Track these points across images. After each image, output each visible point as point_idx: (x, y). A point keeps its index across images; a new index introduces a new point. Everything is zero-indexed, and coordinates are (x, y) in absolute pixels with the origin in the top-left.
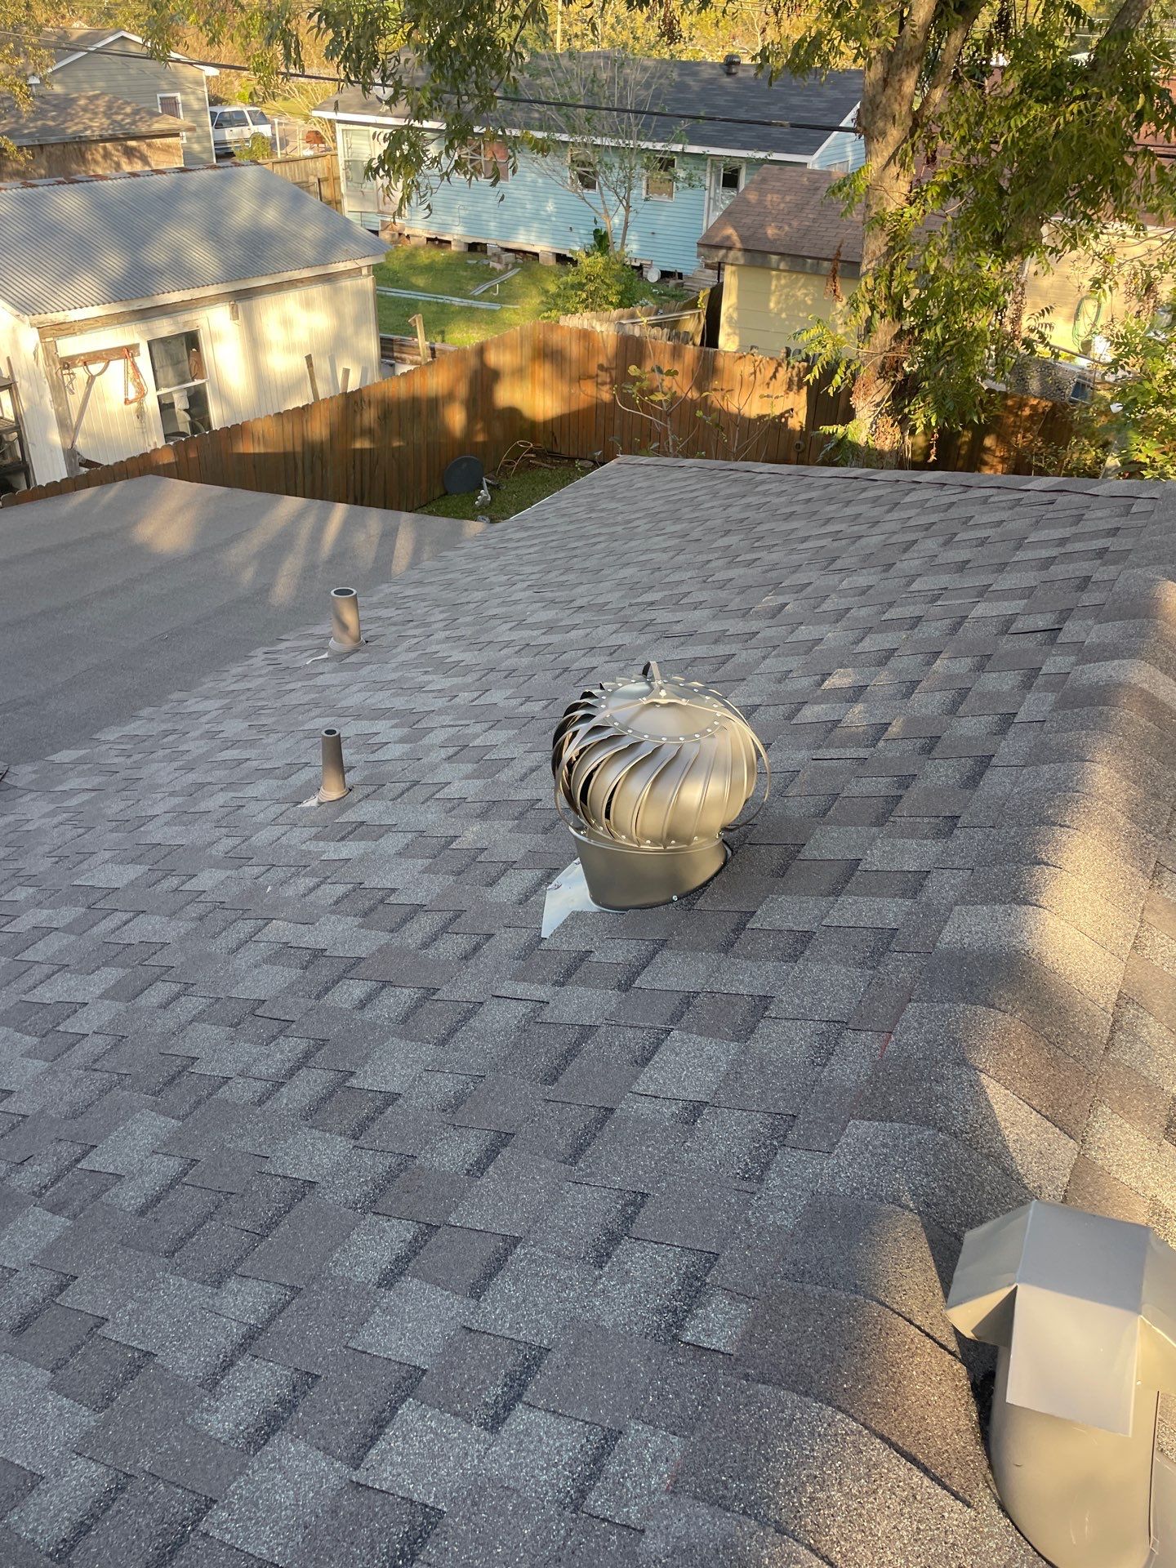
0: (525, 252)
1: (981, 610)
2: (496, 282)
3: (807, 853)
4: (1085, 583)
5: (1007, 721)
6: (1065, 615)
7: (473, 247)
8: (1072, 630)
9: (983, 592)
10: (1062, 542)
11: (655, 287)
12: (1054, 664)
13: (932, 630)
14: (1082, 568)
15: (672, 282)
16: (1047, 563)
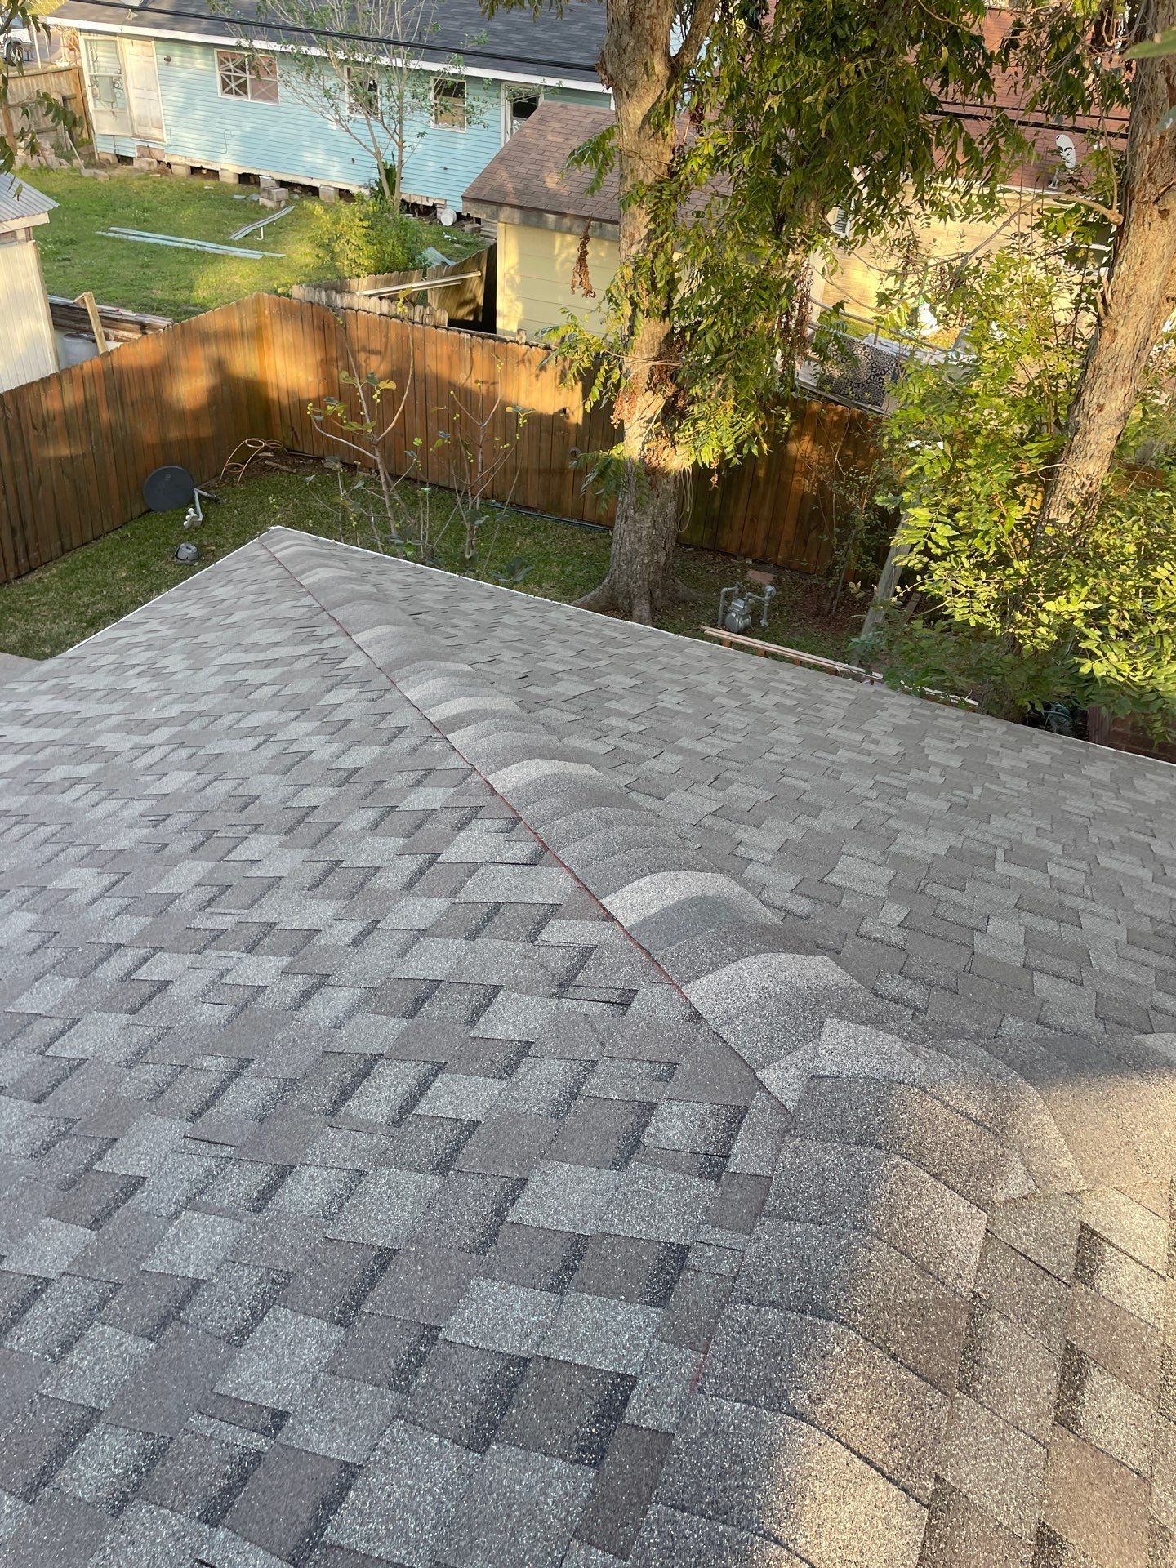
0: (304, 186)
2: (261, 224)
7: (244, 178)
11: (448, 232)
15: (468, 227)
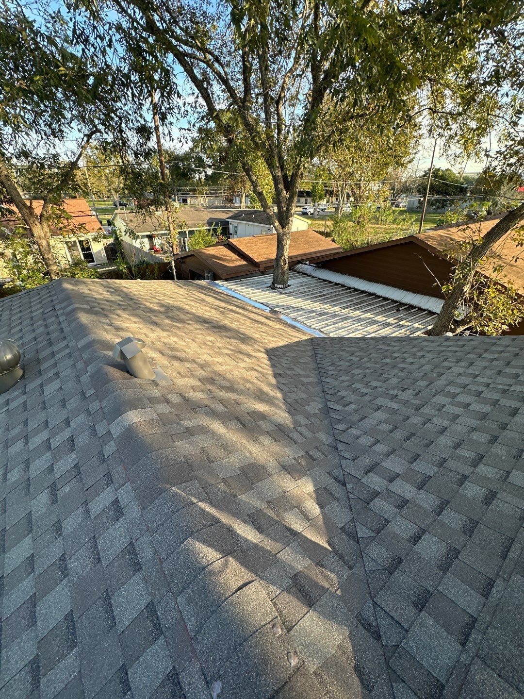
1: (34, 314)
3: (40, 358)
4: (52, 301)
5: (59, 323)
6: (54, 306)
8: (57, 307)
9: (31, 312)
10: (40, 298)
12: (59, 313)
13: (27, 322)
14: (50, 299)
16: (40, 302)
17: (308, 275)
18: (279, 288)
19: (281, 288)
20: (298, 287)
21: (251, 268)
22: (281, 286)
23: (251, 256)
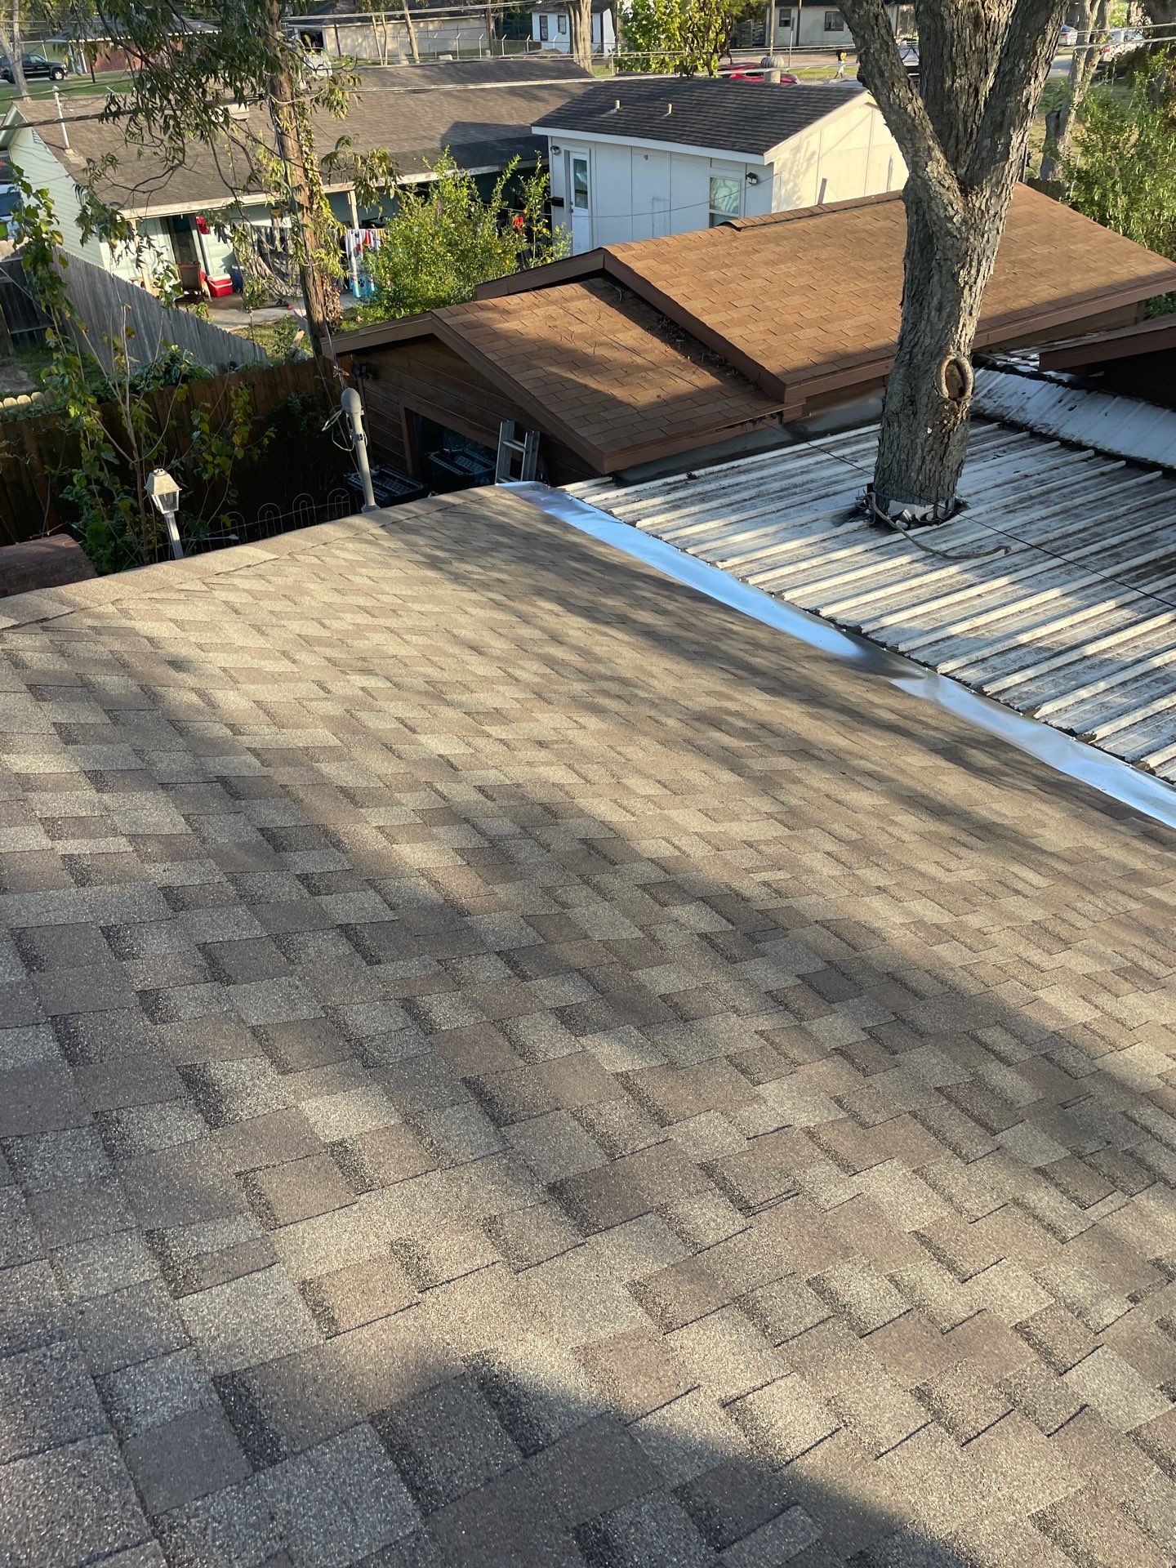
17: (1038, 436)
18: (914, 523)
19: (923, 522)
20: (1010, 510)
21: (739, 405)
22: (920, 511)
23: (735, 335)
